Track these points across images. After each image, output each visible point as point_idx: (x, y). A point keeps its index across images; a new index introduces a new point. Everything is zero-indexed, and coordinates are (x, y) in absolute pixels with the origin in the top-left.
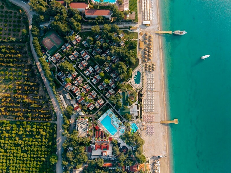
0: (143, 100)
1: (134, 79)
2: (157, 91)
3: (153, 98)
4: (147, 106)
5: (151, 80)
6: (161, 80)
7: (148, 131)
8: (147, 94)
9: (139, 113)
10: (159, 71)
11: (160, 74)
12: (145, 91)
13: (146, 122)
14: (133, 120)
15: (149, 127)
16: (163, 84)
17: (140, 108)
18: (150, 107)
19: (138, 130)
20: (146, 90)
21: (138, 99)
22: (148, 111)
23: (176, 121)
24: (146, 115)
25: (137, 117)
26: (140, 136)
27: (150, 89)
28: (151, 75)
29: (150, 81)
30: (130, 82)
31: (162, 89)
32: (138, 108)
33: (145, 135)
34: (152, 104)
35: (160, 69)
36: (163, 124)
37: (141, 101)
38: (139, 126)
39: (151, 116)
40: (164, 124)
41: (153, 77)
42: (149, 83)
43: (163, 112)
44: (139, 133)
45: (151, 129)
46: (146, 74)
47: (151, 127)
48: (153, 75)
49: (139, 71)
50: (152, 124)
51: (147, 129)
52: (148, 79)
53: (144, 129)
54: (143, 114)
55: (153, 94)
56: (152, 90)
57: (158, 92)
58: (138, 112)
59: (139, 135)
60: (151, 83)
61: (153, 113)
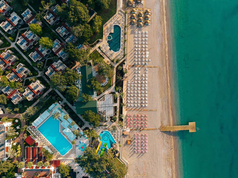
0: (125, 83)
1: (108, 42)
2: (155, 67)
3: (145, 80)
4: (134, 96)
5: (142, 44)
6: (161, 44)
7: (134, 146)
8: (135, 73)
9: (118, 110)
10: (159, 25)
11: (161, 32)
12: (129, 66)
13: (131, 128)
14: (105, 124)
15: (138, 139)
16: (165, 53)
17: (118, 101)
18: (139, 98)
19: (114, 146)
20: (133, 64)
21: (116, 81)
22: (136, 105)
23: (191, 127)
24: (132, 113)
25: (112, 119)
26: (119, 157)
27: (140, 63)
28: (142, 34)
29: (140, 46)
30: (99, 48)
31: (164, 63)
32: (115, 101)
33: (130, 155)
34: (143, 92)
35: (161, 23)
36: (165, 132)
37: (122, 86)
38: (117, 137)
39: (141, 116)
40: (169, 133)
41: (146, 37)
42: (138, 51)
43: (166, 109)
44: (117, 152)
45: (142, 142)
46: (133, 32)
47: (142, 139)
48: (145, 34)
49: (117, 24)
50: (143, 133)
51: (134, 142)
52: (137, 42)
53: (127, 142)
54: (125, 112)
55: (145, 73)
56: (144, 63)
57: (157, 70)
58: (115, 108)
59: (117, 155)
60: (142, 51)
61: (147, 111)
